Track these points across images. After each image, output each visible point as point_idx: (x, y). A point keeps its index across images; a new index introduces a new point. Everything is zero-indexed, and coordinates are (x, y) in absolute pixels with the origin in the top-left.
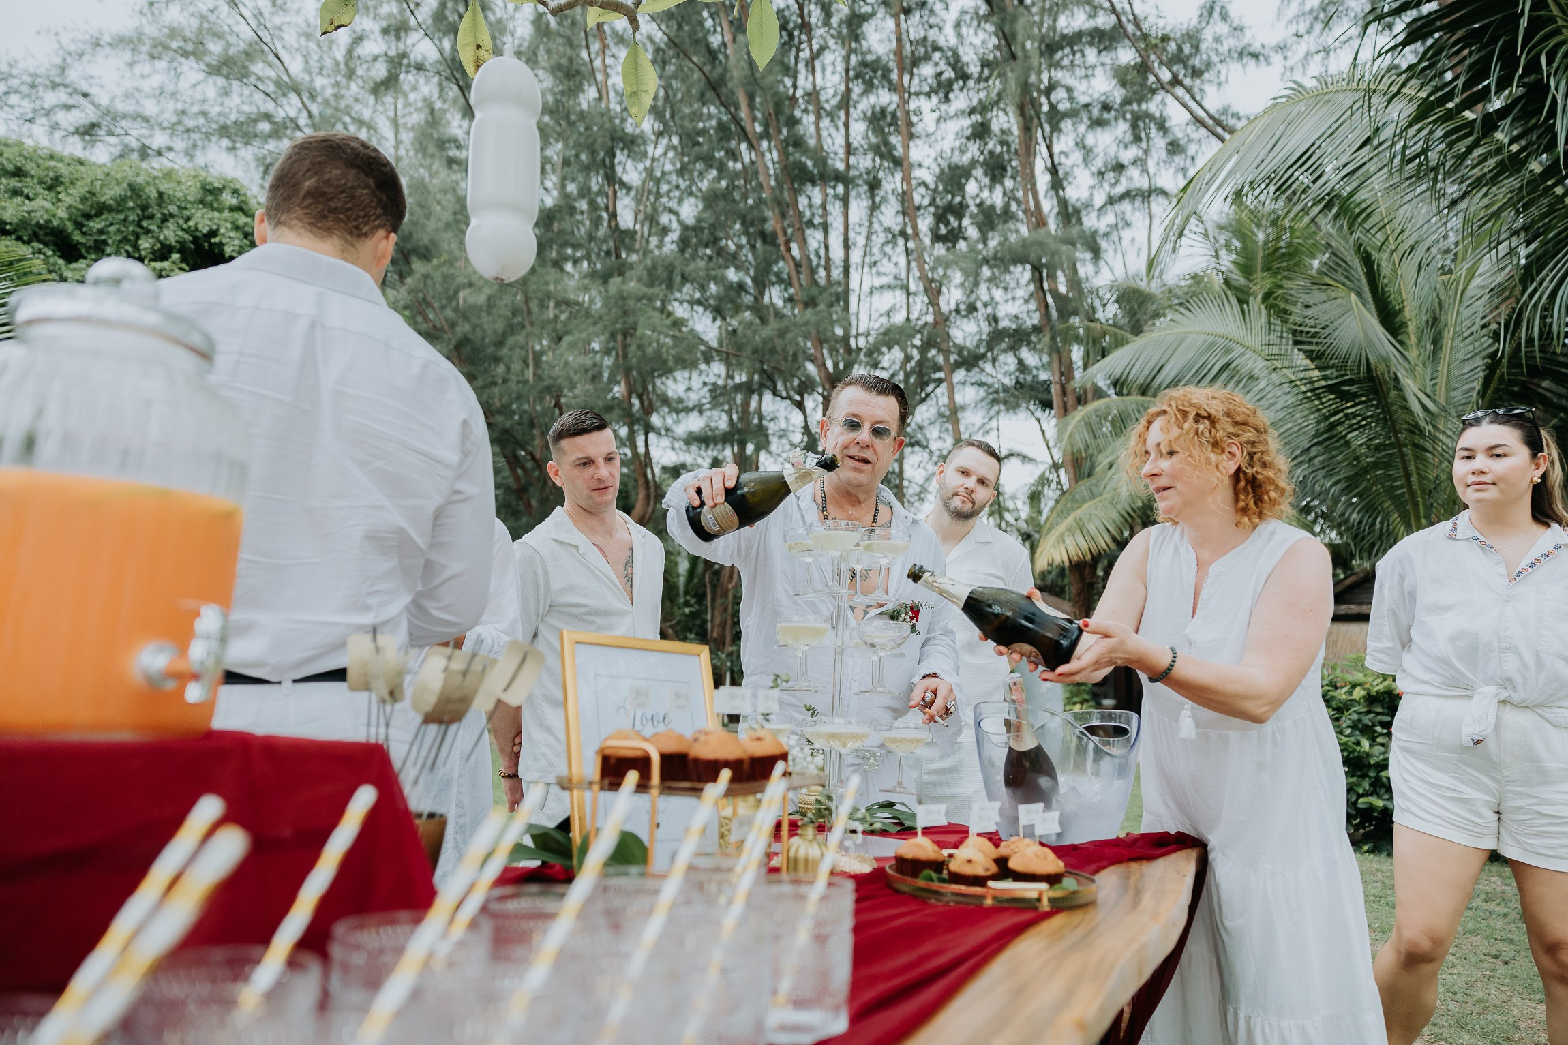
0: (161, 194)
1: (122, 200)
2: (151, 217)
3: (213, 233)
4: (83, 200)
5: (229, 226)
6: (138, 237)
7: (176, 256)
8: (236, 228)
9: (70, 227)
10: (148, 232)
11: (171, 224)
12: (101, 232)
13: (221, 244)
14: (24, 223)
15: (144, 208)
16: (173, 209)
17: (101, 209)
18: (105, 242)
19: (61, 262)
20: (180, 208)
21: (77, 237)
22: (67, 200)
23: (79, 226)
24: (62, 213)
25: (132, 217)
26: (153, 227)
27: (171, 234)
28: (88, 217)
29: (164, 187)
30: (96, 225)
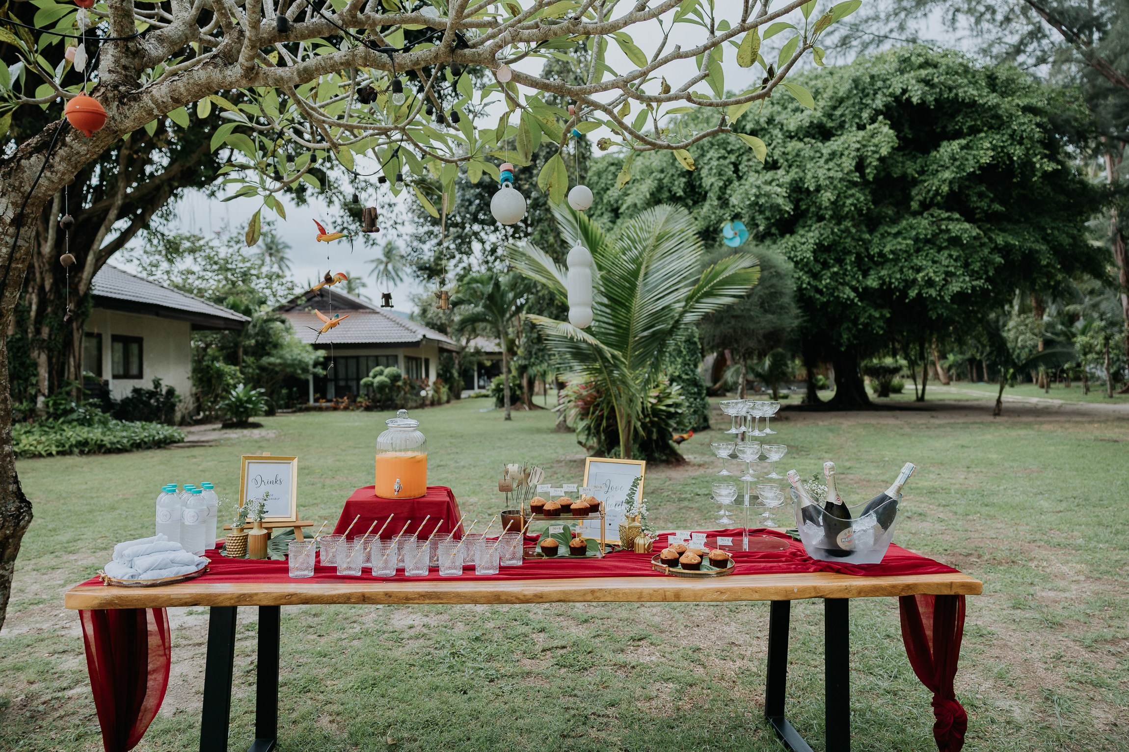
0: (872, 77)
1: (850, 91)
2: (868, 95)
3: (904, 91)
4: (831, 98)
5: (914, 82)
6: (861, 110)
7: (881, 118)
8: (920, 81)
9: (824, 119)
10: (867, 105)
11: (879, 96)
12: (842, 115)
13: (910, 97)
14: (800, 128)
15: (863, 90)
16: (879, 84)
17: (841, 101)
18: (844, 121)
19: (820, 144)
20: (884, 81)
21: (830, 124)
22: (822, 103)
23: (830, 116)
24: (819, 114)
25: (857, 100)
26: (869, 102)
27: (879, 102)
28: (834, 108)
29: (874, 71)
30: (838, 113)
